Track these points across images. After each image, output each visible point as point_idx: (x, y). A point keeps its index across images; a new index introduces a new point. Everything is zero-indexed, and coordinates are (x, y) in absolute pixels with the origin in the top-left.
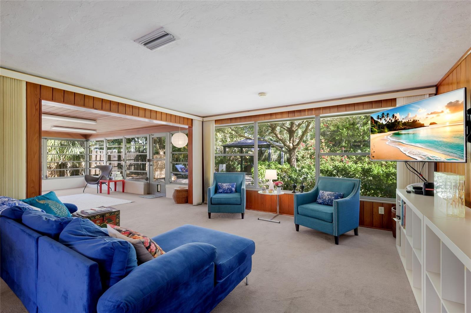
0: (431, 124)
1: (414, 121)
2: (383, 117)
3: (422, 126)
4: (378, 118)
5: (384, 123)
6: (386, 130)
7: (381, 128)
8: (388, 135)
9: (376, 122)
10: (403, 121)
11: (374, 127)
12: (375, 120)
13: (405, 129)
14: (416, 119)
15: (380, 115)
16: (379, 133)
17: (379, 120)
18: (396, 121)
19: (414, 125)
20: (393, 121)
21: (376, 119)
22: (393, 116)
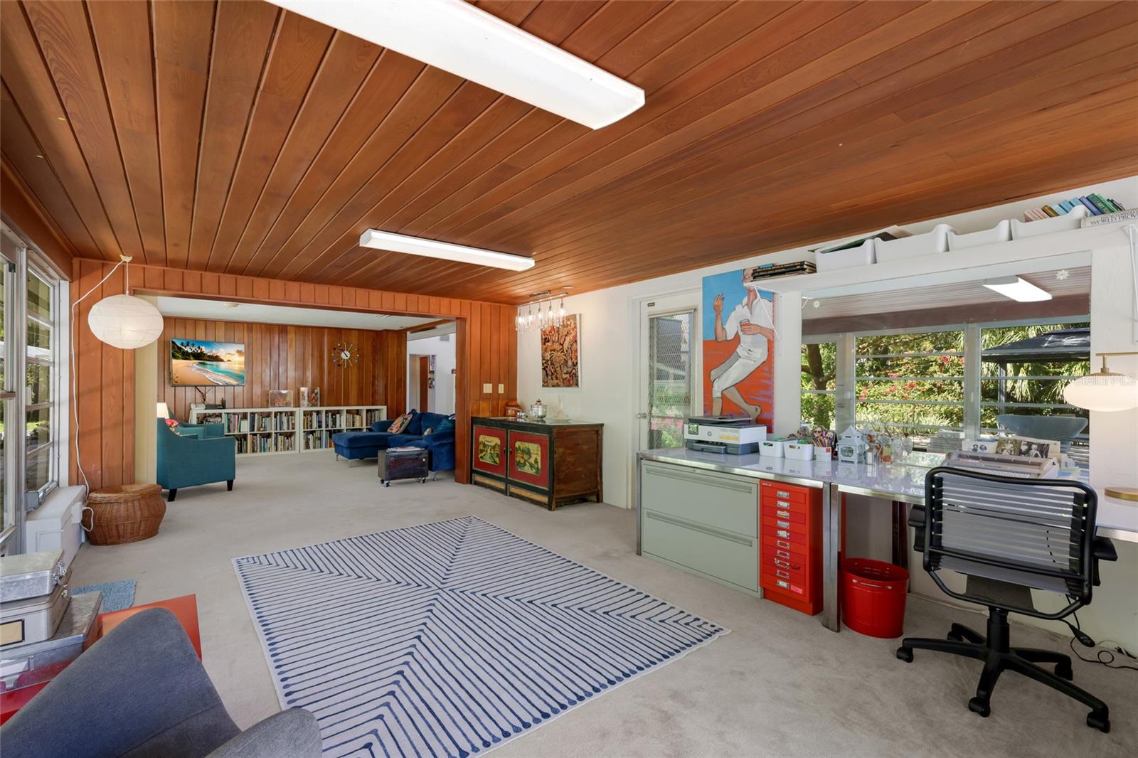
0: (228, 361)
1: (217, 357)
2: (188, 345)
3: (222, 361)
4: (182, 344)
5: (190, 351)
6: (192, 358)
7: (186, 356)
8: (193, 363)
9: (180, 349)
10: (208, 354)
11: (177, 352)
12: (178, 346)
13: (209, 360)
14: (218, 355)
15: (185, 343)
16: (183, 359)
17: (183, 348)
18: (202, 352)
19: (217, 359)
20: (199, 351)
21: (180, 346)
22: (199, 348)
